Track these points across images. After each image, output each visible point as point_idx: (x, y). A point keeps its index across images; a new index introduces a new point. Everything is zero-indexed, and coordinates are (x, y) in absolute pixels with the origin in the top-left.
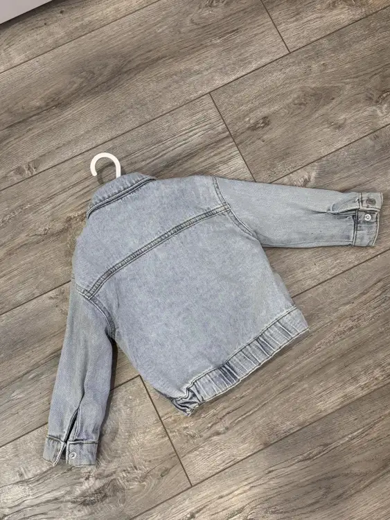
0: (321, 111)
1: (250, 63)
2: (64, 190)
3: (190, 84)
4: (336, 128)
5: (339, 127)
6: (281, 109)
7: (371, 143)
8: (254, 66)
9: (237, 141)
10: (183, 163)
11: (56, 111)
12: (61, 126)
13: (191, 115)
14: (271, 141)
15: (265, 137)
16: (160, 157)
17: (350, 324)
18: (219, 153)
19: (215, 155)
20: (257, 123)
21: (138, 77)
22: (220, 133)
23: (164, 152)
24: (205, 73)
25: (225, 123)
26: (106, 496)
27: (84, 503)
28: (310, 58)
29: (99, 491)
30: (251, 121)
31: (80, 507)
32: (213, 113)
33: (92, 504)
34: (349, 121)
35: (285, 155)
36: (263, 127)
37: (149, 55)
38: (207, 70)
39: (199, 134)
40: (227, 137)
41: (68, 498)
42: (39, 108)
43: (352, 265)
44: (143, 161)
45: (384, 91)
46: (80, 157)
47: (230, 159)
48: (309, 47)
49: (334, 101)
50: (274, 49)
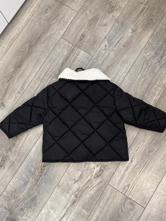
0: (97, 24)
1: (68, 22)
3: (54, 38)
4: (105, 26)
5: (105, 25)
6: (85, 29)
7: (117, 24)
8: (70, 22)
9: (78, 46)
10: (66, 62)
11: (19, 69)
13: (60, 47)
14: (88, 41)
15: (86, 40)
16: (58, 64)
17: (143, 79)
18: (75, 53)
19: (74, 54)
20: (81, 38)
21: (37, 45)
22: (71, 47)
23: (59, 62)
25: (71, 43)
26: (103, 170)
27: (98, 176)
28: (85, 10)
29: (100, 170)
30: (79, 38)
31: (97, 179)
32: (66, 43)
33: (100, 175)
34: (107, 22)
35: (95, 42)
36: (83, 38)
37: (37, 37)
38: (57, 31)
39: (66, 51)
40: (74, 47)
41: (92, 178)
42: (13, 71)
43: (133, 62)
44: (54, 69)
45: (112, 8)
46: (34, 78)
47: (79, 53)
48: (82, 7)
49: (99, 18)
50: (72, 14)
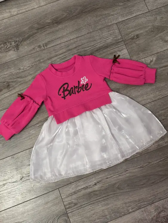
1: (133, 14)
2: (56, 56)
3: (109, 19)
4: (165, 42)
6: (144, 32)
9: (126, 43)
10: (103, 50)
11: (56, 25)
12: (57, 31)
13: (108, 31)
14: (139, 44)
15: (137, 42)
16: (95, 46)
18: (118, 47)
19: (116, 48)
20: (134, 37)
21: (89, 14)
22: (119, 39)
23: (97, 45)
24: (115, 15)
25: (121, 36)
28: (157, 14)
30: (132, 36)
32: (117, 31)
35: (144, 50)
36: (136, 39)
38: (116, 14)
39: (111, 39)
40: (122, 41)
42: (49, 23)
44: (88, 47)
46: (63, 43)
47: (122, 50)
48: (157, 10)
49: (165, 31)
50: (143, 9)
